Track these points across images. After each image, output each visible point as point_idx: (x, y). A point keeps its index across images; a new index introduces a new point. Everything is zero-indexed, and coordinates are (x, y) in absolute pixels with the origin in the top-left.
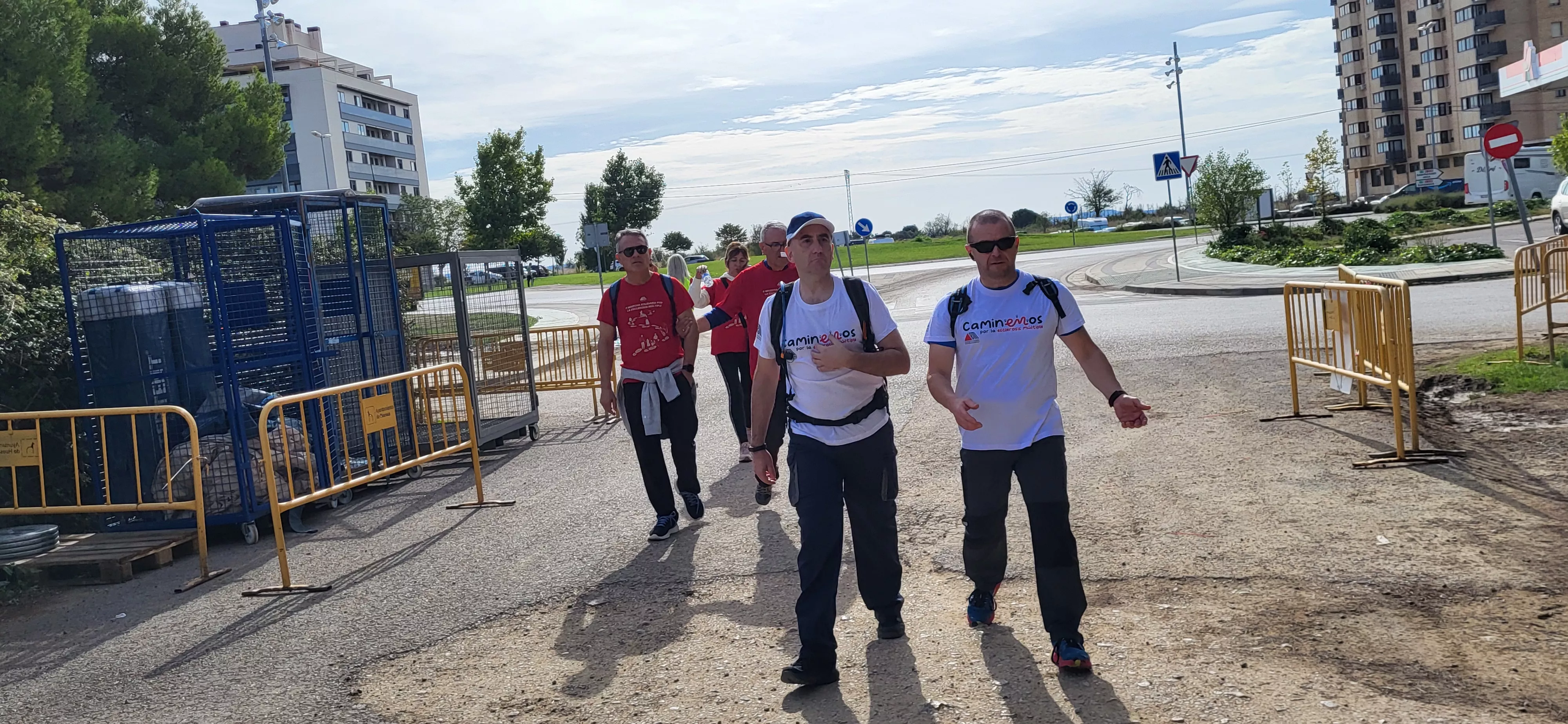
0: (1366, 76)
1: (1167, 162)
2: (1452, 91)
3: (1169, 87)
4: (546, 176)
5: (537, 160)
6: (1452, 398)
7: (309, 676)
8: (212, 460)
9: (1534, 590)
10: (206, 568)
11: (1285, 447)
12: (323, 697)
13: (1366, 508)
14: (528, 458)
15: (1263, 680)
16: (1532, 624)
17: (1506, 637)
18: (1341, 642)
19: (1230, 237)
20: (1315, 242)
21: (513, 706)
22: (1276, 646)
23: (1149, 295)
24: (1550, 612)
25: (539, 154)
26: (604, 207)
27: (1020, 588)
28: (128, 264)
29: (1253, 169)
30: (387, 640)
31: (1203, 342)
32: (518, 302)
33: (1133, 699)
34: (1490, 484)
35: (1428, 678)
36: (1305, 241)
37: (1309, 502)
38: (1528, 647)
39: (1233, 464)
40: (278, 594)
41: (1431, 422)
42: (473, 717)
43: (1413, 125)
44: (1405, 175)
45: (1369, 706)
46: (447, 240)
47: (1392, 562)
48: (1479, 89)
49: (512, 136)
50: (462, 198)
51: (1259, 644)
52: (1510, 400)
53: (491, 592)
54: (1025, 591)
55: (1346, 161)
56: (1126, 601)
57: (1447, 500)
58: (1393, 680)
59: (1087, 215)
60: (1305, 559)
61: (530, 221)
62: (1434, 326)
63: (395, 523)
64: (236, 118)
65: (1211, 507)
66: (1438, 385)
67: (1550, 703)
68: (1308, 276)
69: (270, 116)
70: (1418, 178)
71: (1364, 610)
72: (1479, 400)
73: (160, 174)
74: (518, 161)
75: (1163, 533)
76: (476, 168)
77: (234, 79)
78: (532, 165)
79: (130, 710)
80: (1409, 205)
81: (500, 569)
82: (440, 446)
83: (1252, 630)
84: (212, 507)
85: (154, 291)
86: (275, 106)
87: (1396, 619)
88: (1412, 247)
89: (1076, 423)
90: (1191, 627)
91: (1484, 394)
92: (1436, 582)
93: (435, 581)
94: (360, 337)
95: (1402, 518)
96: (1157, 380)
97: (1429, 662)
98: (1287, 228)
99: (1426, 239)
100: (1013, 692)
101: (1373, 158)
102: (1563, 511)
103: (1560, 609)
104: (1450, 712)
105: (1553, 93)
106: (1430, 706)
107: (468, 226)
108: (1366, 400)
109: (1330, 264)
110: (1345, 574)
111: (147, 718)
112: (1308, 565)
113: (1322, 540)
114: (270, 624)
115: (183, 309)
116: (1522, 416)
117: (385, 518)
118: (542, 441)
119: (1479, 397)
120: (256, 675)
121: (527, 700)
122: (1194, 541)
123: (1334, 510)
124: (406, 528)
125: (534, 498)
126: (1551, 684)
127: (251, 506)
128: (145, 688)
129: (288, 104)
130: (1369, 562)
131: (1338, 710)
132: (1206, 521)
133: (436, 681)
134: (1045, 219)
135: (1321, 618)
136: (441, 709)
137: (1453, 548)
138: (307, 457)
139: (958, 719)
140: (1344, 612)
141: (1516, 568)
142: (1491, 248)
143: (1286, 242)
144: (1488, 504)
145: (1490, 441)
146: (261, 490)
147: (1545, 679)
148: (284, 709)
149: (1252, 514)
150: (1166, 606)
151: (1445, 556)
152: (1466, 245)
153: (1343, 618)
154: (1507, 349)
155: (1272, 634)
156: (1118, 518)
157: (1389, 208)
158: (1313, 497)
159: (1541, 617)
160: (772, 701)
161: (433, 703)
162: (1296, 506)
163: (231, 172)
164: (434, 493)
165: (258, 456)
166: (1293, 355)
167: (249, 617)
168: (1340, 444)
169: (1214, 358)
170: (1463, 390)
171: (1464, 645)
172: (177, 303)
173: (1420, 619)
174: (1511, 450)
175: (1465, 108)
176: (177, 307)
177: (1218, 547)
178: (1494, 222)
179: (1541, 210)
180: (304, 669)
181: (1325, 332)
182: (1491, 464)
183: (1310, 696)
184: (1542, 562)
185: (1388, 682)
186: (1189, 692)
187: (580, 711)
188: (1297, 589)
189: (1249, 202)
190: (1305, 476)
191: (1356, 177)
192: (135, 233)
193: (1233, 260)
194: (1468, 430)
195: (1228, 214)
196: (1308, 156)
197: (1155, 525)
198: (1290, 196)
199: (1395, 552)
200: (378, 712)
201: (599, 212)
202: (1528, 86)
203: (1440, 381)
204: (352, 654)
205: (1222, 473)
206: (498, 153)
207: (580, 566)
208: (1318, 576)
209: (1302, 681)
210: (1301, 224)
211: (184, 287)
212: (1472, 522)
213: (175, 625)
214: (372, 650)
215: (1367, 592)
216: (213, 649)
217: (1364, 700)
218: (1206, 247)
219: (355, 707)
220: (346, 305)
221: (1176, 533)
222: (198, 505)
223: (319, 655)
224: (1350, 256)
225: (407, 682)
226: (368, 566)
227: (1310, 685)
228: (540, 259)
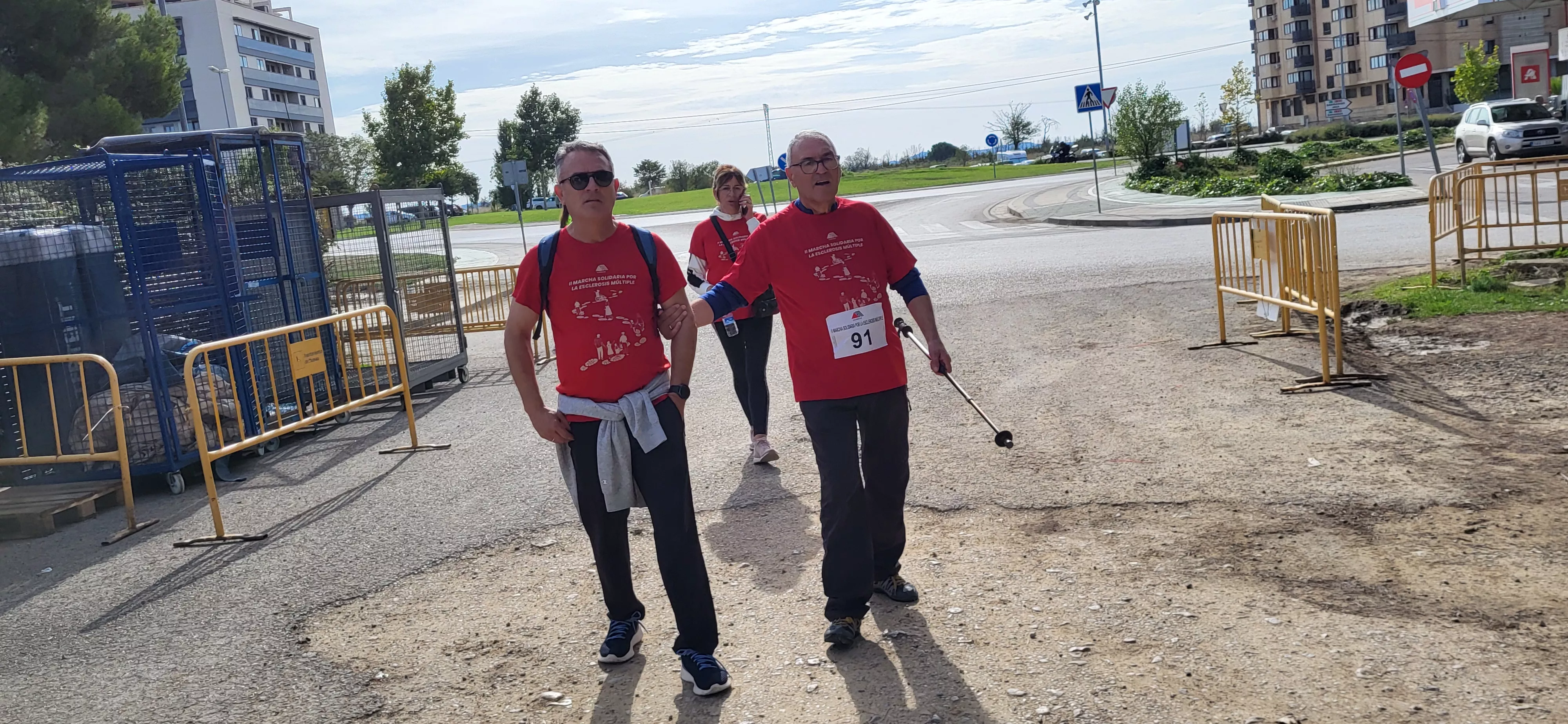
0: (1278, 7)
1: (1088, 94)
2: (1360, 21)
3: (1087, 18)
4: (458, 112)
5: (448, 95)
6: (1369, 323)
7: (253, 626)
8: (132, 409)
9: (1460, 506)
10: (133, 519)
11: (1214, 375)
12: (271, 646)
13: (1296, 432)
14: (460, 401)
15: (1208, 599)
16: (1459, 539)
17: (1436, 551)
18: (1280, 561)
19: (1148, 168)
20: (1230, 173)
21: (468, 649)
22: (1218, 567)
23: (1071, 227)
24: (1476, 527)
25: (449, 90)
26: (519, 143)
27: (966, 518)
28: (31, 207)
29: (1171, 100)
30: (331, 587)
31: (1129, 273)
32: (443, 242)
33: (1085, 623)
34: (1412, 406)
35: (1365, 592)
36: (1221, 171)
37: (1241, 427)
38: (1457, 561)
39: (1165, 392)
40: (212, 544)
41: (1351, 347)
42: (428, 661)
43: (1322, 55)
44: (1314, 105)
45: (1311, 622)
46: (356, 179)
47: (1324, 483)
48: (1386, 19)
49: (421, 71)
50: (371, 135)
51: (1202, 565)
52: (1425, 324)
53: (434, 536)
54: (972, 521)
55: (1258, 92)
56: (1071, 528)
57: (1373, 422)
58: (1332, 596)
59: (1006, 148)
60: (1241, 482)
61: (443, 159)
62: (1349, 254)
63: (326, 469)
64: (127, 52)
65: (1147, 434)
66: (1355, 311)
67: (1481, 613)
68: (1225, 207)
69: (165, 50)
70: (1328, 108)
71: (1300, 530)
72: (1396, 324)
73: (49, 112)
74: (427, 97)
75: (1102, 460)
76: (384, 105)
77: (124, 11)
78: (443, 100)
79: (69, 665)
80: (1319, 136)
81: (441, 513)
82: (371, 390)
83: (1194, 552)
84: (134, 457)
85: (61, 235)
86: (169, 39)
87: (1331, 538)
88: (1325, 176)
89: (1010, 354)
90: (1136, 551)
91: (1400, 319)
92: (1368, 501)
93: (375, 527)
94: (279, 280)
95: (1331, 440)
96: (1085, 312)
97: (1365, 578)
98: (1203, 159)
99: (1339, 168)
100: (968, 620)
101: (1283, 89)
102: (1483, 430)
103: (1485, 524)
104: (1387, 624)
105: (1457, 23)
106: (1369, 619)
107: (378, 164)
108: (1289, 327)
109: (1246, 194)
110: (1280, 496)
111: (87, 673)
112: (1244, 488)
113: (1256, 463)
114: (206, 574)
115: (94, 254)
116: (1437, 340)
117: (316, 465)
118: (472, 383)
119: (1396, 322)
120: (198, 626)
121: (482, 642)
122: (1133, 468)
123: (1266, 434)
124: (339, 474)
125: (470, 441)
126: (1481, 595)
127: (175, 455)
128: (81, 642)
129: (182, 37)
130: (1302, 483)
131: (1282, 627)
132: (1143, 447)
133: (387, 627)
134: (965, 153)
135: (1259, 538)
136: (394, 655)
137: (1381, 468)
138: (233, 405)
139: (917, 647)
140: (1281, 532)
141: (1442, 485)
142: (1400, 176)
143: (1202, 173)
144: (1411, 425)
145: (1409, 364)
146: (185, 439)
147: (1475, 590)
148: (231, 659)
149: (1187, 440)
150: (1111, 531)
151: (1374, 476)
152: (1376, 173)
153: (1281, 538)
154: (1420, 274)
155: (1214, 555)
156: (1058, 447)
157: (1300, 138)
158: (1244, 422)
159: (1467, 532)
160: (731, 635)
161: (386, 648)
162: (1230, 431)
163: (125, 109)
164: (365, 437)
165: (180, 404)
166: (1220, 284)
167: (183, 568)
168: (1267, 370)
169: (1140, 289)
170: (1380, 315)
171: (1397, 560)
172: (86, 247)
173: (1354, 537)
174: (1430, 372)
175: (1372, 38)
176: (87, 251)
177: (1157, 473)
178: (1402, 151)
179: (1447, 139)
180: (248, 618)
181: (1253, 262)
182: (1412, 386)
183: (1254, 614)
184: (1466, 479)
185: (1328, 597)
186: (1138, 613)
187: (538, 652)
188: (1236, 511)
189: (1167, 133)
190: (1236, 402)
191: (1267, 107)
192: (31, 175)
193: (1152, 191)
194: (1387, 354)
195: (1147, 145)
196: (1223, 87)
197: (1094, 453)
198: (1203, 127)
199: (1327, 474)
200: (329, 659)
201: (514, 148)
202: (1435, 16)
203: (1358, 307)
204: (296, 603)
205: (1156, 401)
206: (407, 88)
207: (523, 508)
208: (1254, 498)
209: (1246, 600)
210: (1216, 154)
211: (94, 231)
212: (1398, 443)
213: (106, 578)
214: (317, 598)
215: (1302, 512)
216: (149, 601)
217: (1306, 616)
218: (1125, 179)
219: (305, 655)
220: (264, 247)
221: (1115, 461)
222: (121, 455)
223: (262, 604)
224: (1265, 186)
225: (356, 628)
226: (304, 514)
227: (1253, 604)
228: (454, 198)
